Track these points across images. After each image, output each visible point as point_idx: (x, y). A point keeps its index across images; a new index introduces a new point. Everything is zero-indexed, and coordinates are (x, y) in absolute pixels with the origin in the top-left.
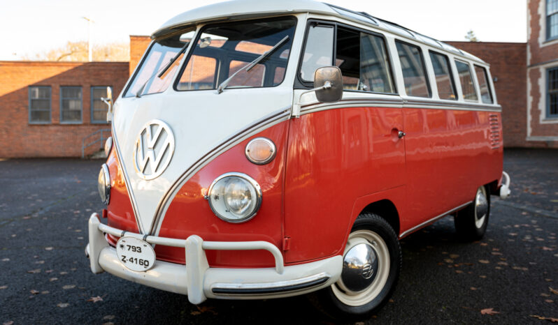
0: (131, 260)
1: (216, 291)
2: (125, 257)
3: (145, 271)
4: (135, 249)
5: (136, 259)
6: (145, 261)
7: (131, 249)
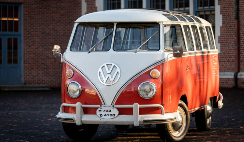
0: (105, 115)
1: (145, 121)
2: (102, 115)
3: (113, 118)
4: (107, 111)
5: (108, 115)
6: (113, 115)
7: (105, 111)
